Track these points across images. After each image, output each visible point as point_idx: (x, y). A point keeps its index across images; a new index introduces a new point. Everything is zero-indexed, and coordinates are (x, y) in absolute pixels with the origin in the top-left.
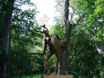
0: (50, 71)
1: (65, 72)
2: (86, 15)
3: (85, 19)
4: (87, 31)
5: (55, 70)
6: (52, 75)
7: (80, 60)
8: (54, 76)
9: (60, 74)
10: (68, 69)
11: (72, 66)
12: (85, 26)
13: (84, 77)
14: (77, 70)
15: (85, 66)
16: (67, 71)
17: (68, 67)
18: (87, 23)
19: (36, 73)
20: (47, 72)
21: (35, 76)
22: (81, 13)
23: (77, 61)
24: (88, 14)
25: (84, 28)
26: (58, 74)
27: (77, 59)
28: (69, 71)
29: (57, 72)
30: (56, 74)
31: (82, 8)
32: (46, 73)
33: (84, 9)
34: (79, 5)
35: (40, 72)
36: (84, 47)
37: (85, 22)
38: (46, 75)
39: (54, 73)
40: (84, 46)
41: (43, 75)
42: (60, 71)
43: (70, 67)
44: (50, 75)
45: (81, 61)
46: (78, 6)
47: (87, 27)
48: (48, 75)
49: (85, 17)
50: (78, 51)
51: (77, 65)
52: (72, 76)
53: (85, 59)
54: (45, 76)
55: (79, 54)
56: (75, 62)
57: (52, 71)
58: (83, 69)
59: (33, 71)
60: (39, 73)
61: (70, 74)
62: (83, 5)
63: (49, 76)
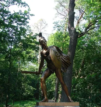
0: (47, 96)
1: (68, 97)
2: (97, 20)
3: (96, 26)
4: (99, 43)
5: (55, 94)
6: (50, 101)
7: (89, 81)
8: (53, 103)
9: (62, 101)
10: (73, 94)
11: (78, 90)
12: (97, 35)
13: (94, 106)
14: (85, 95)
15: (95, 91)
16: (71, 96)
17: (72, 91)
18: (99, 31)
19: (28, 98)
20: (43, 97)
21: (27, 103)
22: (91, 17)
23: (85, 83)
24: (100, 19)
25: (95, 38)
26: (59, 100)
27: (85, 80)
28: (73, 97)
29: (57, 98)
30: (56, 101)
31: (92, 11)
32: (42, 99)
33: (96, 12)
34: (88, 6)
35: (34, 97)
36: (95, 64)
37: (97, 30)
38: (42, 102)
39: (54, 99)
40: (94, 62)
41: (38, 101)
42: (61, 97)
43: (75, 91)
44: (48, 102)
45: (91, 83)
46: (88, 8)
47: (99, 37)
48: (45, 101)
49: (96, 23)
50: (86, 70)
51: (84, 88)
52: (77, 104)
53: (95, 80)
54: (41, 104)
55: (87, 73)
56: (82, 84)
57: (51, 96)
58: (93, 94)
59: (25, 96)
60: (33, 99)
61: (75, 100)
62: (94, 7)
63: (46, 103)
